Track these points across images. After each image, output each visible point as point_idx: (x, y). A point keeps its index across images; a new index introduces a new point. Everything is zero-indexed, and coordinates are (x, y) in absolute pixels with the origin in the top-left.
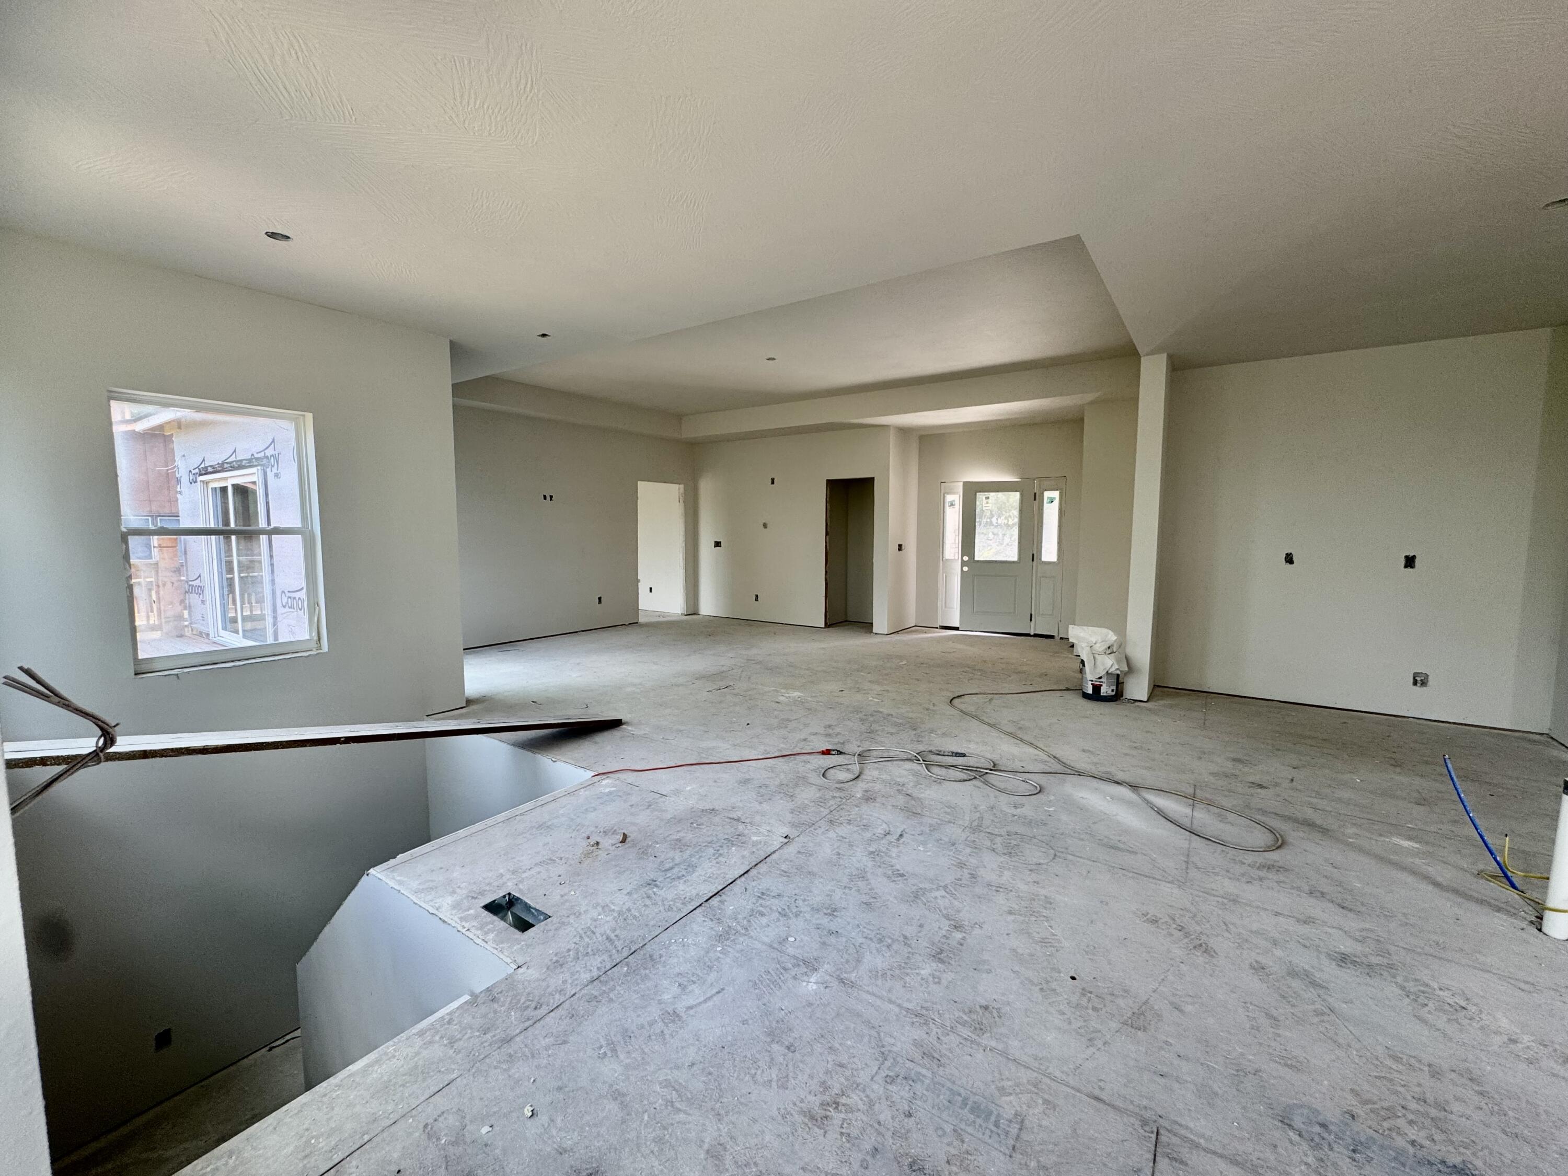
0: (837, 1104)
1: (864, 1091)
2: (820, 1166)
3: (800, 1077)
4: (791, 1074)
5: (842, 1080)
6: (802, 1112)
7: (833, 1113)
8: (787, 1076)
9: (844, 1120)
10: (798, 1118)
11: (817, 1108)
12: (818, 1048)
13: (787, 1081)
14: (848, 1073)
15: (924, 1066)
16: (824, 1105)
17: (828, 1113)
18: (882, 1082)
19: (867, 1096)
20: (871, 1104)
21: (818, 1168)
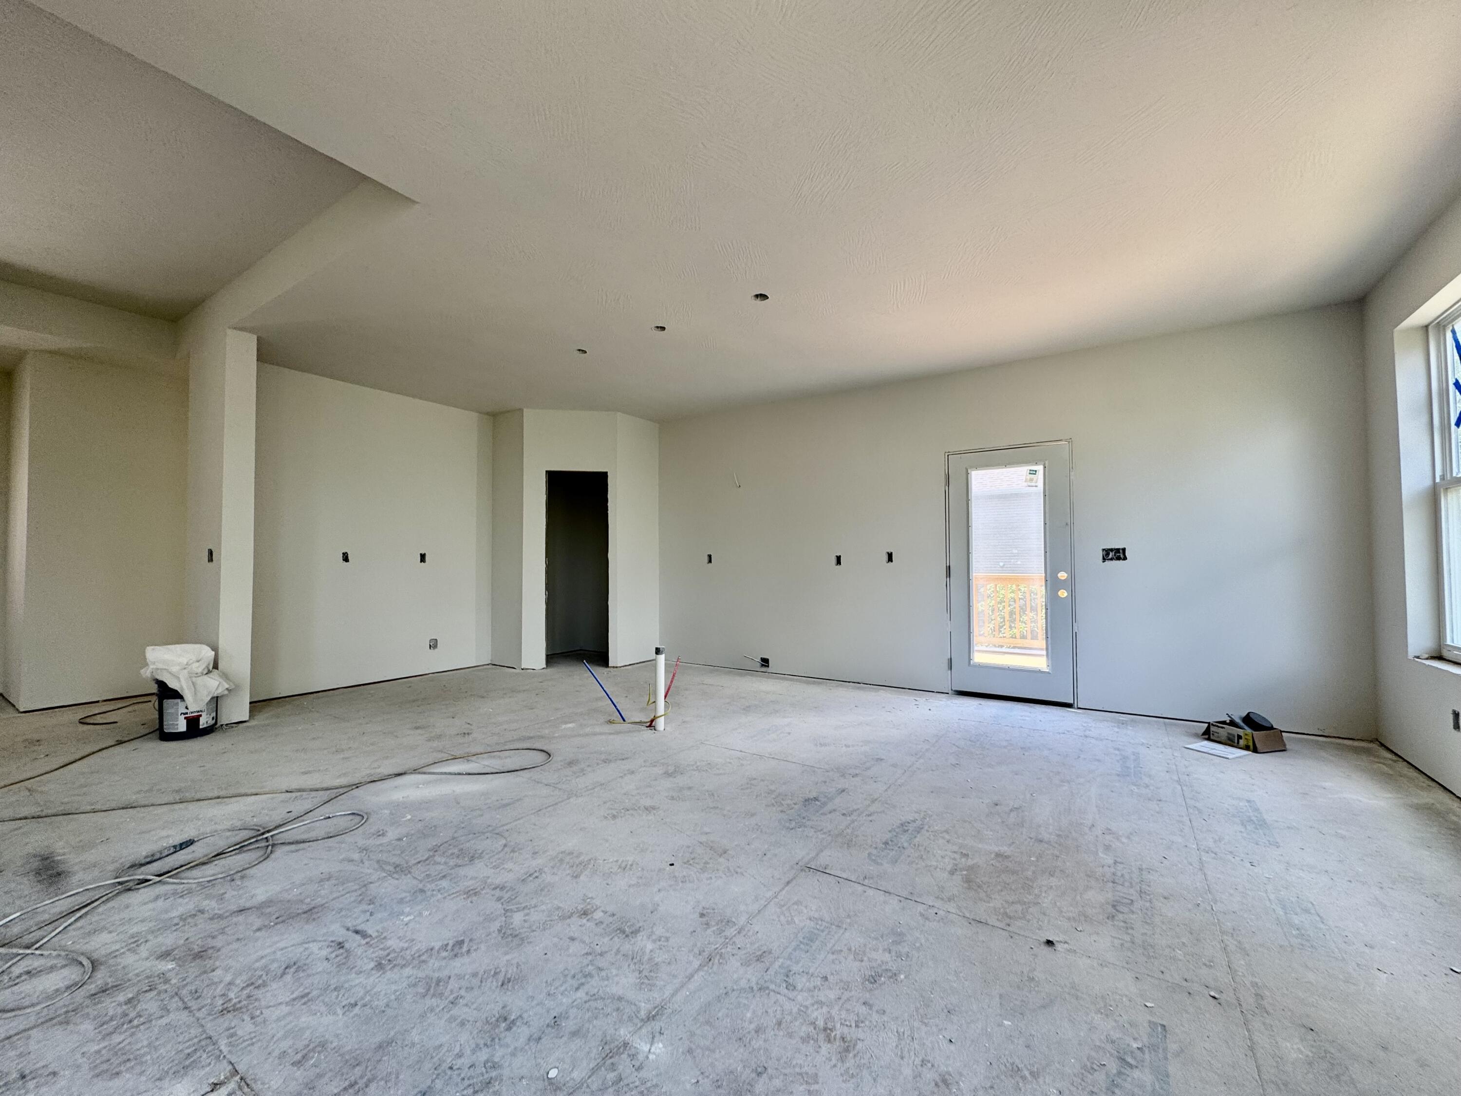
0: (825, 1029)
1: (807, 1007)
2: (894, 1044)
3: (800, 1062)
4: (797, 1070)
5: (797, 1023)
6: (842, 1060)
7: (838, 1033)
8: (801, 1074)
9: (841, 1024)
10: (850, 1062)
11: (835, 1047)
12: (756, 1044)
13: (807, 1073)
14: (788, 1018)
15: (772, 963)
16: (829, 1040)
17: (838, 1036)
18: (795, 993)
19: (813, 1005)
20: (821, 1004)
21: (897, 1046)
